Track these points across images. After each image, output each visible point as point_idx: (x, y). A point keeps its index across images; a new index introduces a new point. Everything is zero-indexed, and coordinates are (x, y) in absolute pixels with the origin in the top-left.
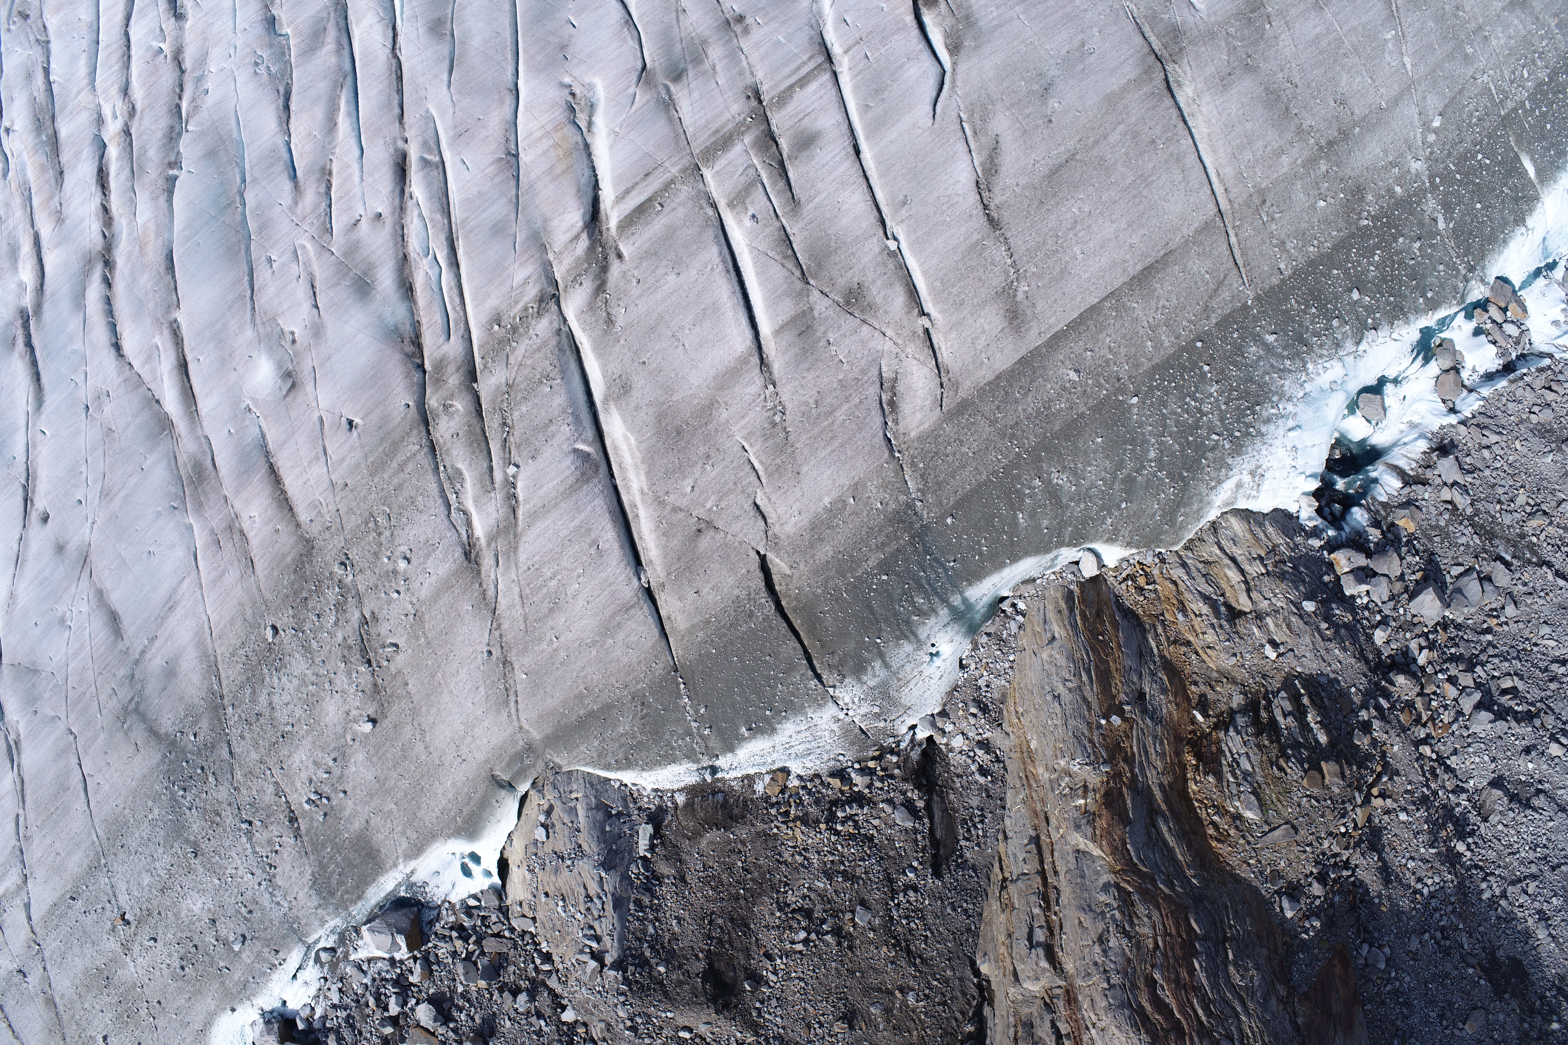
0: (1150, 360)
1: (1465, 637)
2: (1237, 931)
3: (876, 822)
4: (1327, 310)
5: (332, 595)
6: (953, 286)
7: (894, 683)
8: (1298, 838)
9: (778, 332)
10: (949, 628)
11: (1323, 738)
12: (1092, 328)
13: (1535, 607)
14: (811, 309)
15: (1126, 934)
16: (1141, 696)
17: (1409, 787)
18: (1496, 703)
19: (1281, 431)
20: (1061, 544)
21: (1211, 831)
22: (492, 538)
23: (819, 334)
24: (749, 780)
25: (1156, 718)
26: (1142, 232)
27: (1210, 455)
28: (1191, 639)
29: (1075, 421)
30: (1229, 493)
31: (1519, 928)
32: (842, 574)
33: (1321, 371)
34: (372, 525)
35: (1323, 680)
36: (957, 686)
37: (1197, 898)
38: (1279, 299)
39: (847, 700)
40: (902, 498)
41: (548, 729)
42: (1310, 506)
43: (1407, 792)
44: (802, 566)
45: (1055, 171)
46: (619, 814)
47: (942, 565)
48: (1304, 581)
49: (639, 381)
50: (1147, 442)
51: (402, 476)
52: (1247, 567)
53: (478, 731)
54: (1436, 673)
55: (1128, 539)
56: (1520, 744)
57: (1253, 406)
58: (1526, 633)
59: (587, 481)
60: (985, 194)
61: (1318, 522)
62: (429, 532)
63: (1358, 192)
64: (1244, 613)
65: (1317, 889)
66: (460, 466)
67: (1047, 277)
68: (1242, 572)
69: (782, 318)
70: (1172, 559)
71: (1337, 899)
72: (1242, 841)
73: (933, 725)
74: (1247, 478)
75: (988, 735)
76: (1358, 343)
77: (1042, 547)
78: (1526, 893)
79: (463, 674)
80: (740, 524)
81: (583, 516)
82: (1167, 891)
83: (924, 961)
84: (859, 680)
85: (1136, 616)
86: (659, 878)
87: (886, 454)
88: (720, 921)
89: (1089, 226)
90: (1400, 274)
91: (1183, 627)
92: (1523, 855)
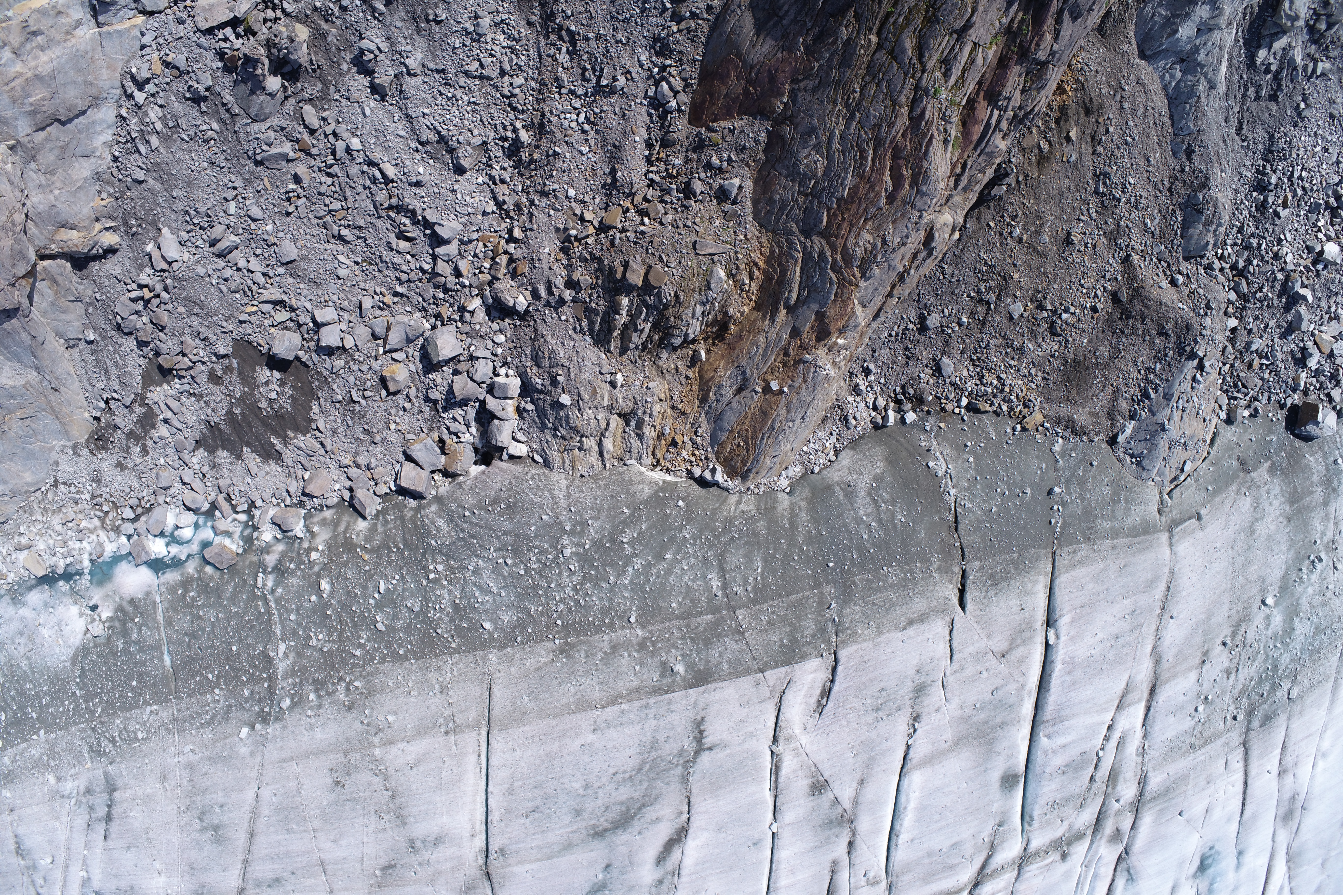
1: (420, 299)
2: (793, 196)
3: (966, 373)
8: (695, 238)
11: (625, 301)
13: (341, 296)
15: (884, 242)
16: (739, 390)
17: (552, 212)
18: (424, 234)
21: (757, 273)
25: (740, 371)
28: (669, 411)
31: (502, 37)
35: (587, 338)
37: (806, 234)
43: (556, 210)
48: (555, 416)
52: (595, 446)
54: (470, 287)
56: (421, 192)
58: (361, 277)
64: (620, 415)
65: (698, 187)
68: (600, 444)
71: (677, 163)
72: (740, 256)
75: (851, 399)
78: (482, 65)
82: (829, 254)
86: (1131, 400)
91: (669, 422)
92: (466, 98)
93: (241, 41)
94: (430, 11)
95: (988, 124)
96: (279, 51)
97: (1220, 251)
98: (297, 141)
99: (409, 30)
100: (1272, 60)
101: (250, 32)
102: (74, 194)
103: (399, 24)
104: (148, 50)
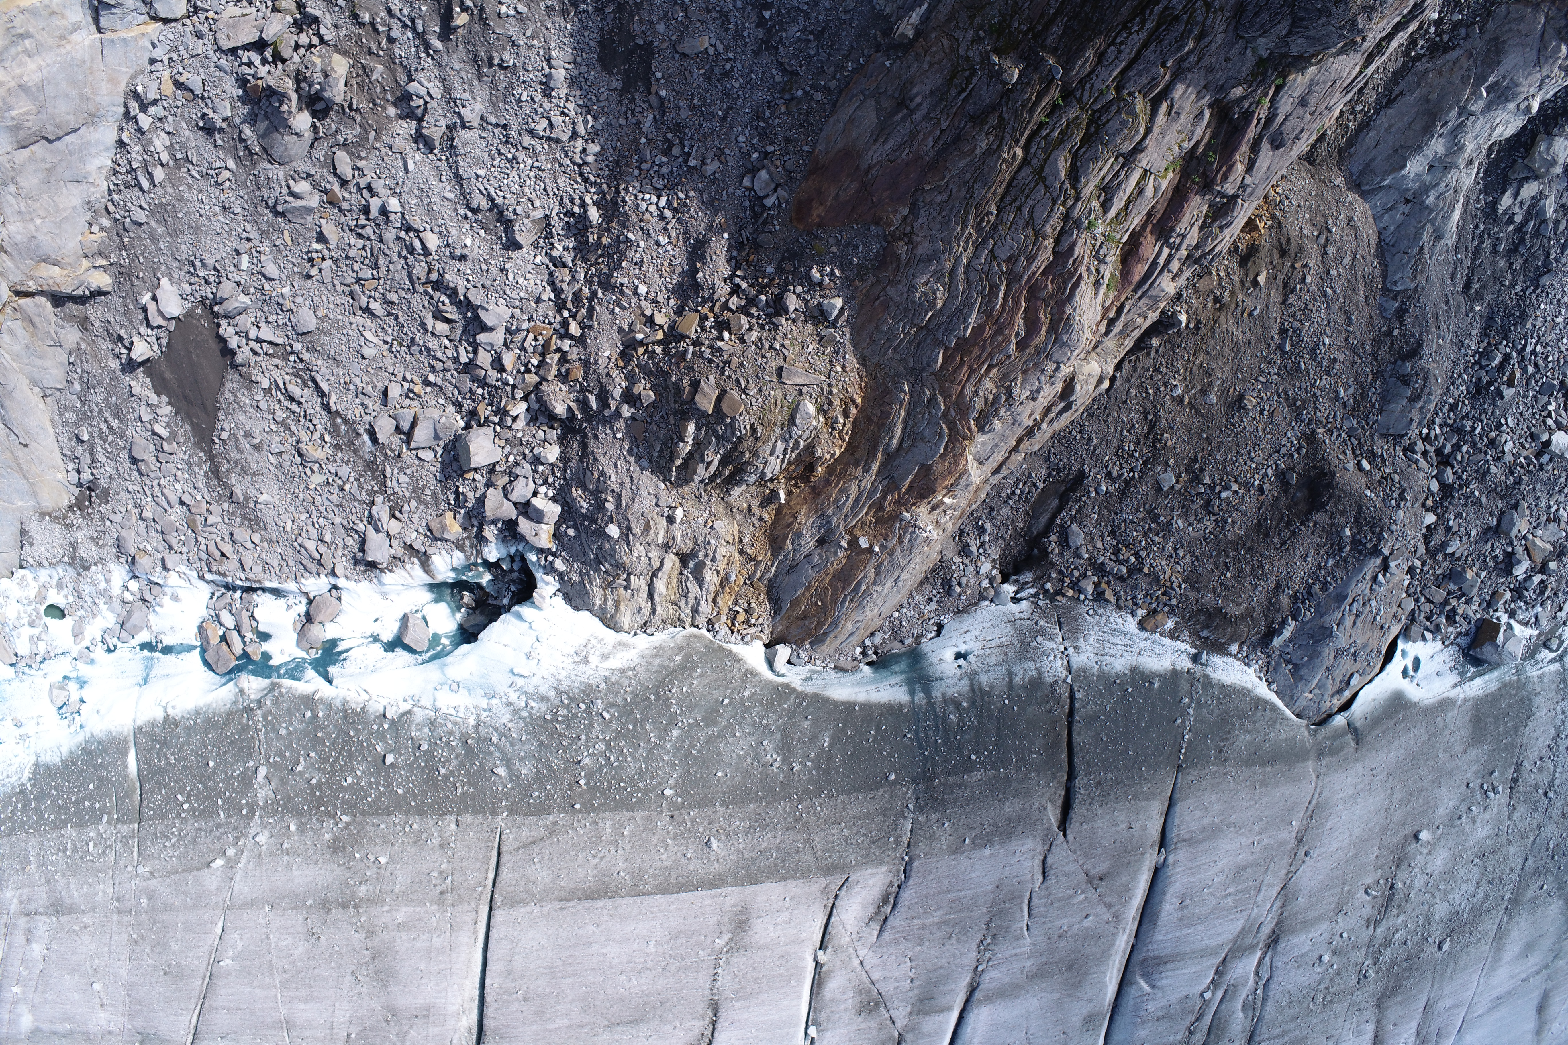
0: (634, 818)
1: (455, 392)
2: (904, 328)
3: (1099, 545)
4: (426, 762)
5: (1387, 955)
6: (781, 975)
7: (1012, 654)
8: (782, 363)
9: (949, 1009)
10: (938, 675)
11: (691, 428)
12: (673, 875)
13: (365, 378)
14: (910, 1013)
15: (1009, 395)
16: (821, 542)
17: (617, 310)
18: (465, 317)
19: (535, 681)
20: (802, 696)
21: (854, 411)
22: (1252, 948)
23: (916, 992)
24: (1173, 635)
25: (824, 521)
26: (580, 932)
27: (620, 701)
28: (736, 554)
29: (733, 802)
30: (620, 655)
31: (578, 93)
32: (1007, 780)
33: (462, 710)
34: (1329, 998)
35: (645, 463)
36: (955, 613)
37: (916, 373)
38: (473, 799)
39: (1059, 663)
40: (922, 819)
41: (1300, 766)
42: (543, 597)
43: (623, 308)
44: (1036, 805)
45: (634, 1022)
46: (1288, 662)
47: (917, 738)
48: (600, 548)
49: (1076, 1020)
50: (674, 746)
51: (1286, 1027)
52: (644, 587)
53: (1350, 791)
54: (514, 387)
55: (736, 665)
56: (466, 268)
57: (552, 721)
58: (389, 359)
59: (1157, 958)
60: (708, 1033)
61: (539, 575)
62: (1292, 974)
63: (336, 847)
64: (677, 554)
65: (792, 302)
66: (1241, 1015)
67: (692, 941)
68: (651, 585)
69: (938, 1018)
70: (701, 620)
71: (770, 269)
72: (835, 391)
73: (997, 593)
74: (594, 660)
75: (958, 560)
76: (409, 712)
77: (820, 702)
78: (551, 125)
79: (1335, 846)
80: (1066, 868)
81: (1178, 934)
82: (941, 400)
83: (1146, 413)
84: (1040, 674)
85: (769, 595)
86: (1295, 597)
87: (916, 864)
88: (1276, 540)
89: (629, 962)
90: (331, 751)
91: (736, 567)
92: (530, 162)
93: (267, 67)
94: (495, 54)
95: (1154, 263)
96: (310, 86)
97: (1425, 431)
98: (325, 192)
99: (470, 73)
100: (1517, 209)
101: (278, 58)
102: (59, 225)
103: (457, 66)
104: (159, 66)
